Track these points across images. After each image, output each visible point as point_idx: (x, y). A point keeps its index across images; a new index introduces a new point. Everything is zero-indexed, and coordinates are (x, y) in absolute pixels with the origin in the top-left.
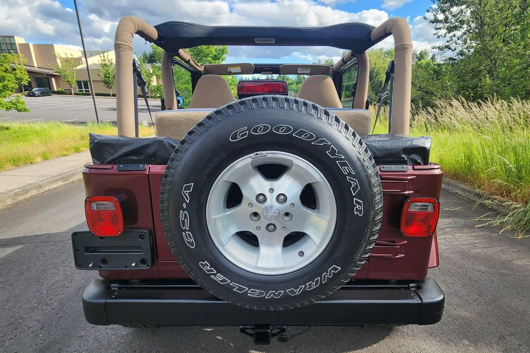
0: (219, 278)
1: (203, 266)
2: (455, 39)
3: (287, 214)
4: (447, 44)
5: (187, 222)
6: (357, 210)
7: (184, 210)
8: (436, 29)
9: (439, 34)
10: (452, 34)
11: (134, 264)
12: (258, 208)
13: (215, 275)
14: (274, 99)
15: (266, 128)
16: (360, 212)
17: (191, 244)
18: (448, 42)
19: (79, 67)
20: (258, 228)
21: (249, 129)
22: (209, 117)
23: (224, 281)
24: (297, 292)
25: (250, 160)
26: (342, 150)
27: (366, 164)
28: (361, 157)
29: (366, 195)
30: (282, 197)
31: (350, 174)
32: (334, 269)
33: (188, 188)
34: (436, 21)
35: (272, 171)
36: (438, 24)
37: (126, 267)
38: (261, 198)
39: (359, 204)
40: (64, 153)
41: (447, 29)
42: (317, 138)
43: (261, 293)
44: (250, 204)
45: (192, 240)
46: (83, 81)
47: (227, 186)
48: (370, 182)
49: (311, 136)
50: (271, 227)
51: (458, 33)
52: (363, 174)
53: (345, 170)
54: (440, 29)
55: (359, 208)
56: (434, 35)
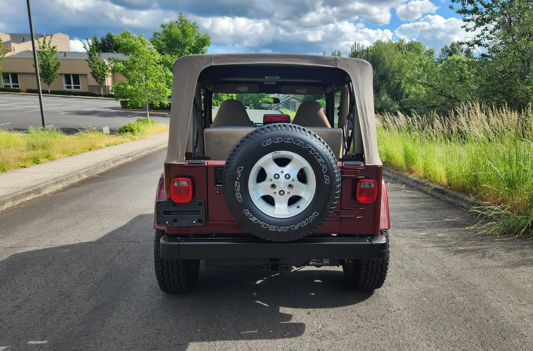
0: (254, 219)
1: (246, 212)
2: (487, 33)
3: (290, 186)
4: (477, 39)
5: (239, 187)
6: (326, 181)
7: (237, 181)
8: (465, 21)
9: (468, 27)
10: (483, 27)
11: (194, 222)
12: (275, 181)
13: (252, 217)
14: (284, 126)
15: (280, 140)
16: (328, 182)
17: (240, 199)
18: (478, 36)
19: (8, 55)
20: (275, 193)
21: (272, 140)
22: (252, 134)
23: (256, 221)
24: (296, 227)
25: (272, 155)
26: (317, 151)
27: (330, 158)
28: (328, 154)
29: (330, 173)
30: (287, 176)
31: (322, 163)
32: (316, 214)
33: (240, 169)
34: (464, 11)
35: (282, 162)
36: (467, 14)
37: (189, 224)
38: (277, 176)
39: (327, 178)
40: (23, 164)
41: (477, 21)
42: (305, 145)
43: (276, 228)
44: (271, 180)
45: (241, 197)
46: (11, 74)
47: (259, 169)
48: (332, 167)
49: (302, 144)
50: (282, 193)
51: (491, 26)
52: (329, 163)
53: (319, 160)
54: (469, 21)
55: (327, 180)
56: (462, 27)
